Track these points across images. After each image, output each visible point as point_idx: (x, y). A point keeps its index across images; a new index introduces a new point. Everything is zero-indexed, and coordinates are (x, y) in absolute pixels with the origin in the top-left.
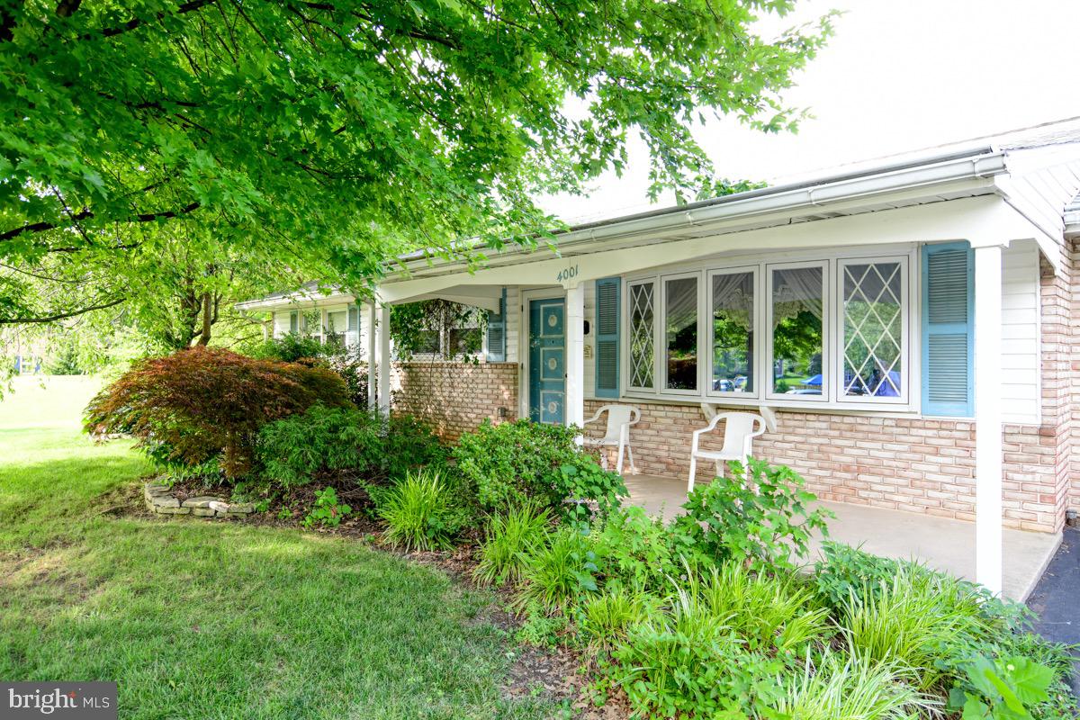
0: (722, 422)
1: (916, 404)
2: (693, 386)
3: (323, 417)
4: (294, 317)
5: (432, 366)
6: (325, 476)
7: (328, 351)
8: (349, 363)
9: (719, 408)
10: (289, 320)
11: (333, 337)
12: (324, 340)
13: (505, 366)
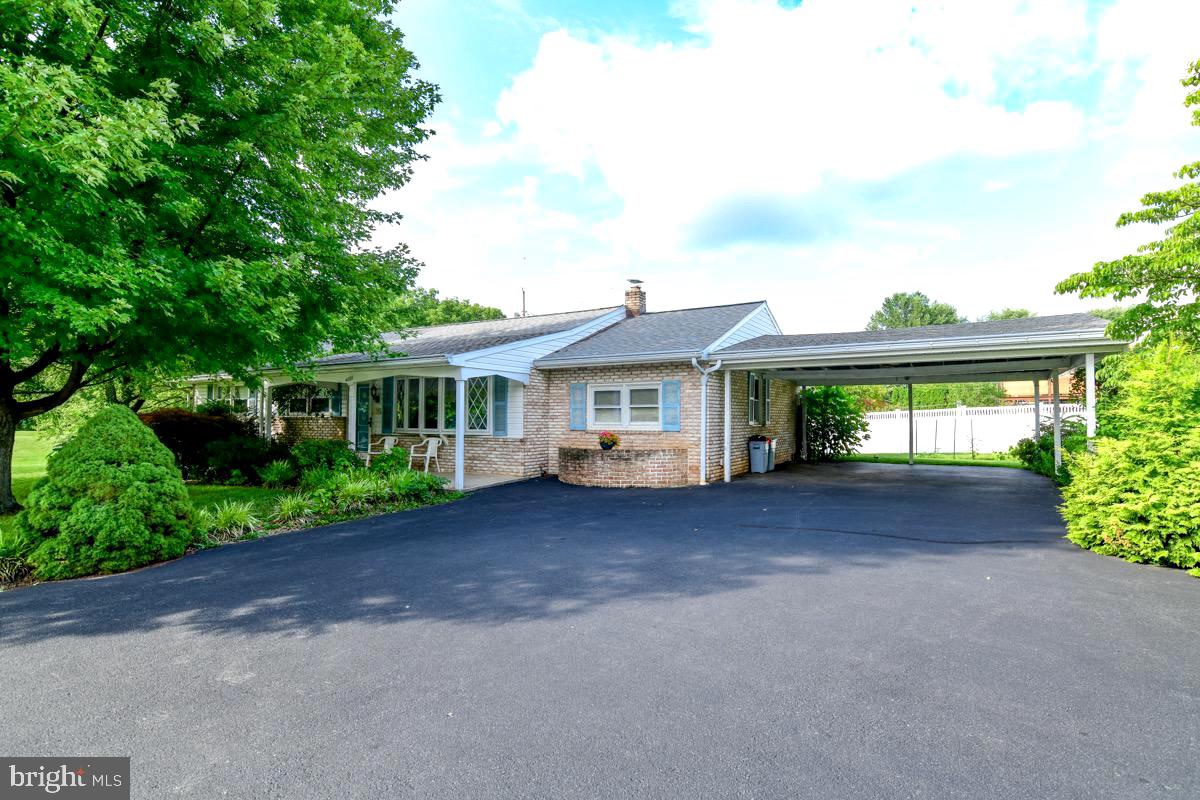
0: (428, 442)
1: (491, 433)
2: (417, 427)
3: (235, 440)
4: (210, 389)
5: (303, 419)
6: (235, 464)
7: (237, 411)
8: (249, 417)
9: (429, 436)
10: (206, 390)
11: (238, 402)
12: (232, 403)
13: (339, 419)
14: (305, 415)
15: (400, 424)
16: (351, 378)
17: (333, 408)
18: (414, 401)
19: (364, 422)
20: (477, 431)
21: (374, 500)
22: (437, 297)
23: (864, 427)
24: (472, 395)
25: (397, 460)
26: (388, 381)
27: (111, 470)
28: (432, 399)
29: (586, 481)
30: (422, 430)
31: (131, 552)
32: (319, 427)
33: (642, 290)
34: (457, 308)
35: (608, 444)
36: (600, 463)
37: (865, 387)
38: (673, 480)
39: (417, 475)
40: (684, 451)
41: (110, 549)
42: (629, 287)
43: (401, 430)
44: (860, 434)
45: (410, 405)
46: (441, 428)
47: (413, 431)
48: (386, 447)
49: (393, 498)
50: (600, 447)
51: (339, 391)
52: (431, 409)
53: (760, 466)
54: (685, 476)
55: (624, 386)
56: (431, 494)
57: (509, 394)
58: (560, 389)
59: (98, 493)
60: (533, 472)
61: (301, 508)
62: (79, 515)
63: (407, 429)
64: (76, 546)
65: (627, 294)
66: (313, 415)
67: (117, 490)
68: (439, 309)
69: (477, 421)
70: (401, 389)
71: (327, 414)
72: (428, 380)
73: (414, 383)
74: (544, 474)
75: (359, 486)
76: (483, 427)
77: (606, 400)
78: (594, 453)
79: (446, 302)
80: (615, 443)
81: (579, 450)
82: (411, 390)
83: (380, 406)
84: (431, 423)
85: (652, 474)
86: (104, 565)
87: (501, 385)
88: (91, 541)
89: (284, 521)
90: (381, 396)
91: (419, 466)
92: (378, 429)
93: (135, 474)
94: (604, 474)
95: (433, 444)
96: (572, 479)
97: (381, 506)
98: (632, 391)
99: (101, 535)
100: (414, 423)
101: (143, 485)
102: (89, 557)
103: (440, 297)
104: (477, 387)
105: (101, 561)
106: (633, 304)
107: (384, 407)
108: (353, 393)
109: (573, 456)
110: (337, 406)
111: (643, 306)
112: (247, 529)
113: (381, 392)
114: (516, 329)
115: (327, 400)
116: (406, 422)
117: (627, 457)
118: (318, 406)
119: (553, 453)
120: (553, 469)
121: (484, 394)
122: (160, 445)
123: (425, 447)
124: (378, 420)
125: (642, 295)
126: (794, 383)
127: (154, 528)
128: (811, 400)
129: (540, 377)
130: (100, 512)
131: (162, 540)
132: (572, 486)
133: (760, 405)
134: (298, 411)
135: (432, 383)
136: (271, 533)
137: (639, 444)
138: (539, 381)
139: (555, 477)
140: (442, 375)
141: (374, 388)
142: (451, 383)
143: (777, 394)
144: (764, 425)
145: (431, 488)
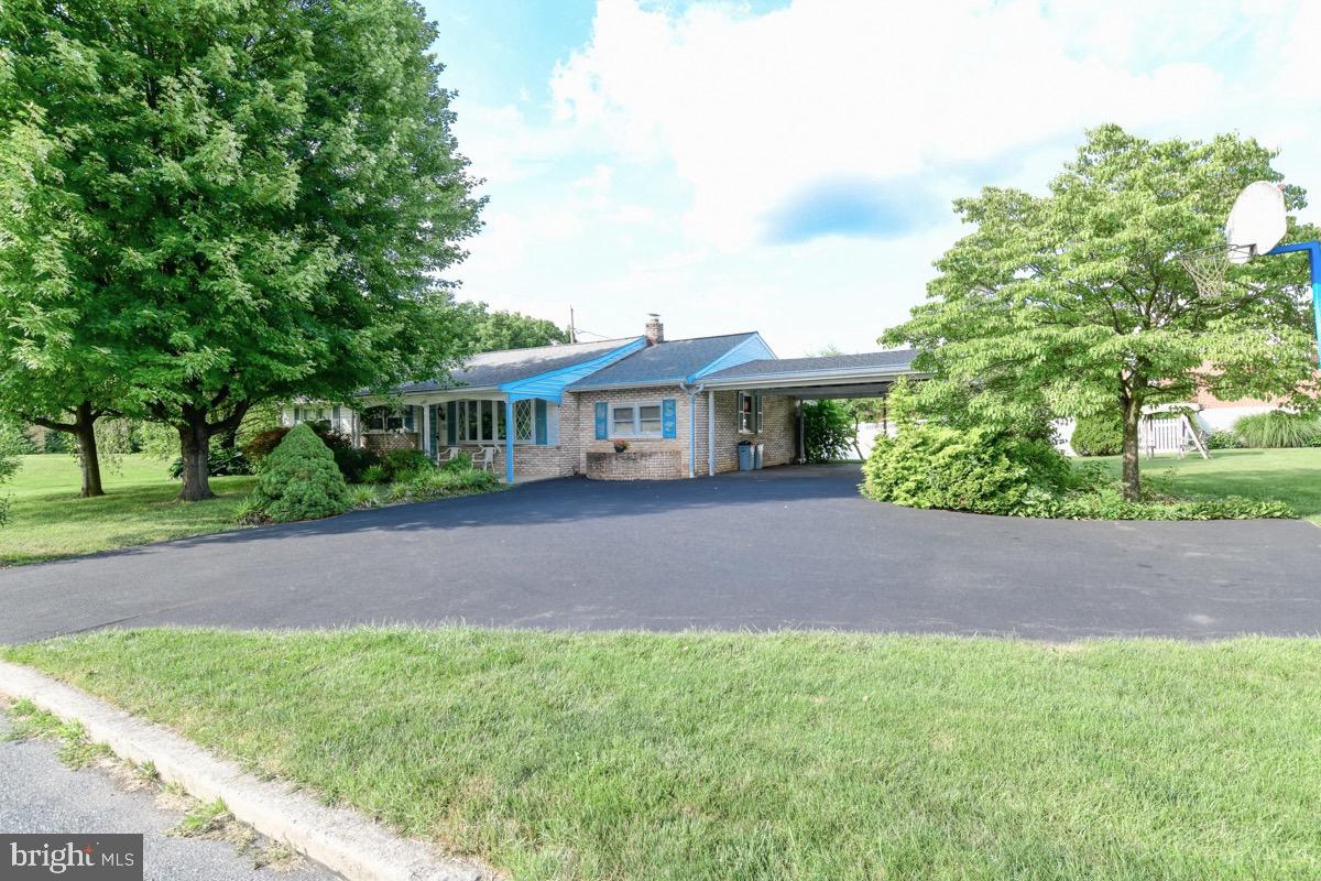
14: (383, 432)
15: (462, 438)
16: (425, 402)
17: (406, 426)
18: (473, 419)
19: (435, 437)
20: (524, 441)
21: (451, 488)
22: (487, 310)
23: (853, 434)
24: (519, 413)
25: (463, 462)
26: (451, 405)
27: (306, 461)
28: (487, 416)
29: (605, 476)
30: (480, 441)
31: (321, 508)
32: (394, 441)
33: (660, 322)
34: (508, 322)
35: (621, 448)
36: (614, 462)
37: (871, 400)
38: (669, 474)
39: (479, 472)
40: (678, 453)
41: (310, 506)
42: (650, 320)
43: (462, 442)
44: (850, 440)
45: (470, 422)
46: (495, 439)
47: (473, 442)
48: (452, 456)
49: (463, 487)
50: (614, 451)
51: (410, 412)
52: (487, 425)
53: (748, 465)
54: (679, 471)
55: (636, 403)
56: (490, 485)
57: (548, 412)
58: (588, 408)
59: (301, 475)
60: (568, 472)
61: (405, 491)
62: (292, 487)
63: (468, 441)
64: (293, 503)
65: (647, 326)
66: (391, 431)
67: (311, 472)
68: (489, 323)
69: (523, 432)
70: (462, 409)
71: (402, 431)
72: (483, 402)
73: (473, 404)
74: (576, 473)
75: (440, 478)
76: (528, 438)
77: (623, 414)
78: (611, 455)
79: (496, 316)
80: (625, 448)
81: (600, 454)
82: (471, 409)
83: (445, 423)
84: (488, 436)
85: (652, 470)
86: (307, 515)
87: (541, 406)
88: (300, 501)
89: (395, 499)
90: (447, 415)
91: (478, 467)
92: (444, 441)
93: (318, 464)
94: (617, 471)
95: (490, 452)
96: (595, 475)
97: (456, 492)
98: (641, 408)
99: (306, 497)
100: (474, 436)
101: (324, 471)
102: (300, 510)
103: (490, 311)
104: (522, 408)
105: (306, 512)
106: (652, 335)
107: (449, 424)
108: (427, 413)
109: (596, 458)
110: (409, 423)
111: (661, 337)
112: (373, 503)
113: (445, 412)
114: (555, 357)
115: (401, 420)
116: (467, 436)
117: (633, 458)
118: (395, 424)
119: (583, 457)
120: (583, 470)
121: (528, 413)
122: (327, 448)
123: (483, 455)
124: (444, 435)
125: (660, 327)
126: (794, 398)
127: (329, 495)
128: (809, 411)
129: (572, 398)
130: (304, 485)
131: (335, 503)
132: (595, 480)
133: (753, 416)
134: (377, 428)
135: (487, 404)
136: (388, 505)
137: (646, 447)
138: (570, 401)
139: (584, 476)
140: (495, 399)
141: (440, 408)
142: (501, 405)
143: (772, 408)
144: (756, 432)
145: (489, 481)
